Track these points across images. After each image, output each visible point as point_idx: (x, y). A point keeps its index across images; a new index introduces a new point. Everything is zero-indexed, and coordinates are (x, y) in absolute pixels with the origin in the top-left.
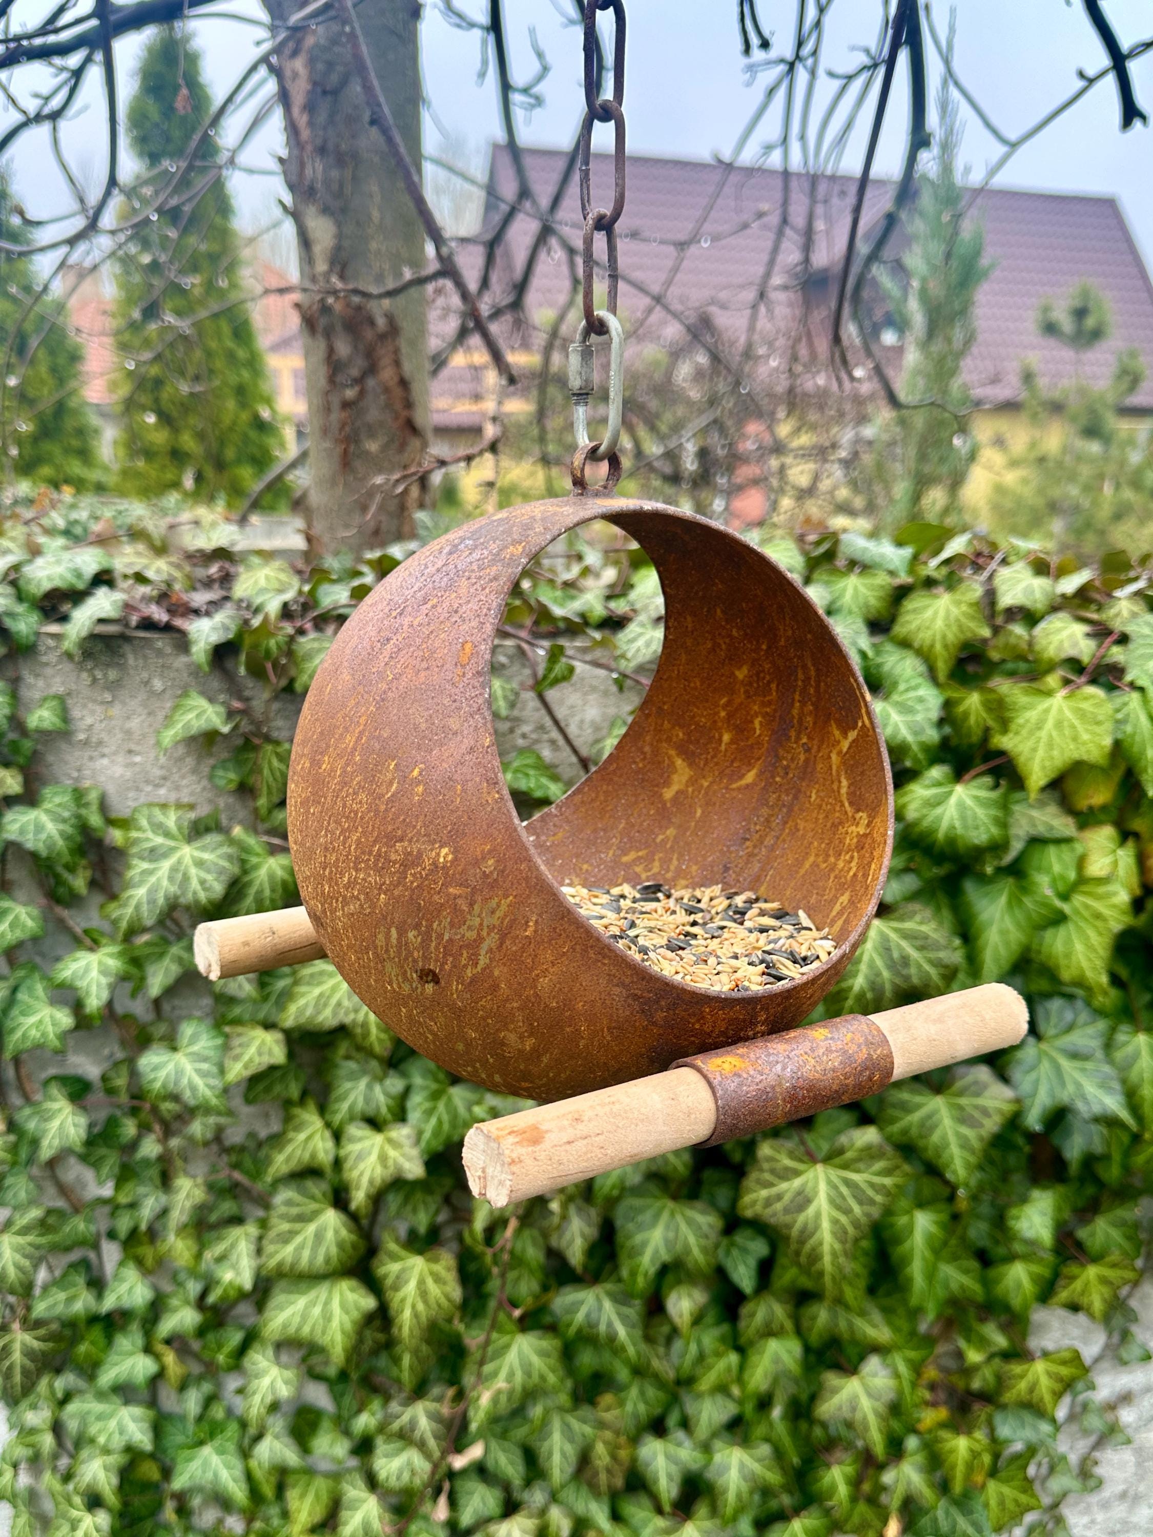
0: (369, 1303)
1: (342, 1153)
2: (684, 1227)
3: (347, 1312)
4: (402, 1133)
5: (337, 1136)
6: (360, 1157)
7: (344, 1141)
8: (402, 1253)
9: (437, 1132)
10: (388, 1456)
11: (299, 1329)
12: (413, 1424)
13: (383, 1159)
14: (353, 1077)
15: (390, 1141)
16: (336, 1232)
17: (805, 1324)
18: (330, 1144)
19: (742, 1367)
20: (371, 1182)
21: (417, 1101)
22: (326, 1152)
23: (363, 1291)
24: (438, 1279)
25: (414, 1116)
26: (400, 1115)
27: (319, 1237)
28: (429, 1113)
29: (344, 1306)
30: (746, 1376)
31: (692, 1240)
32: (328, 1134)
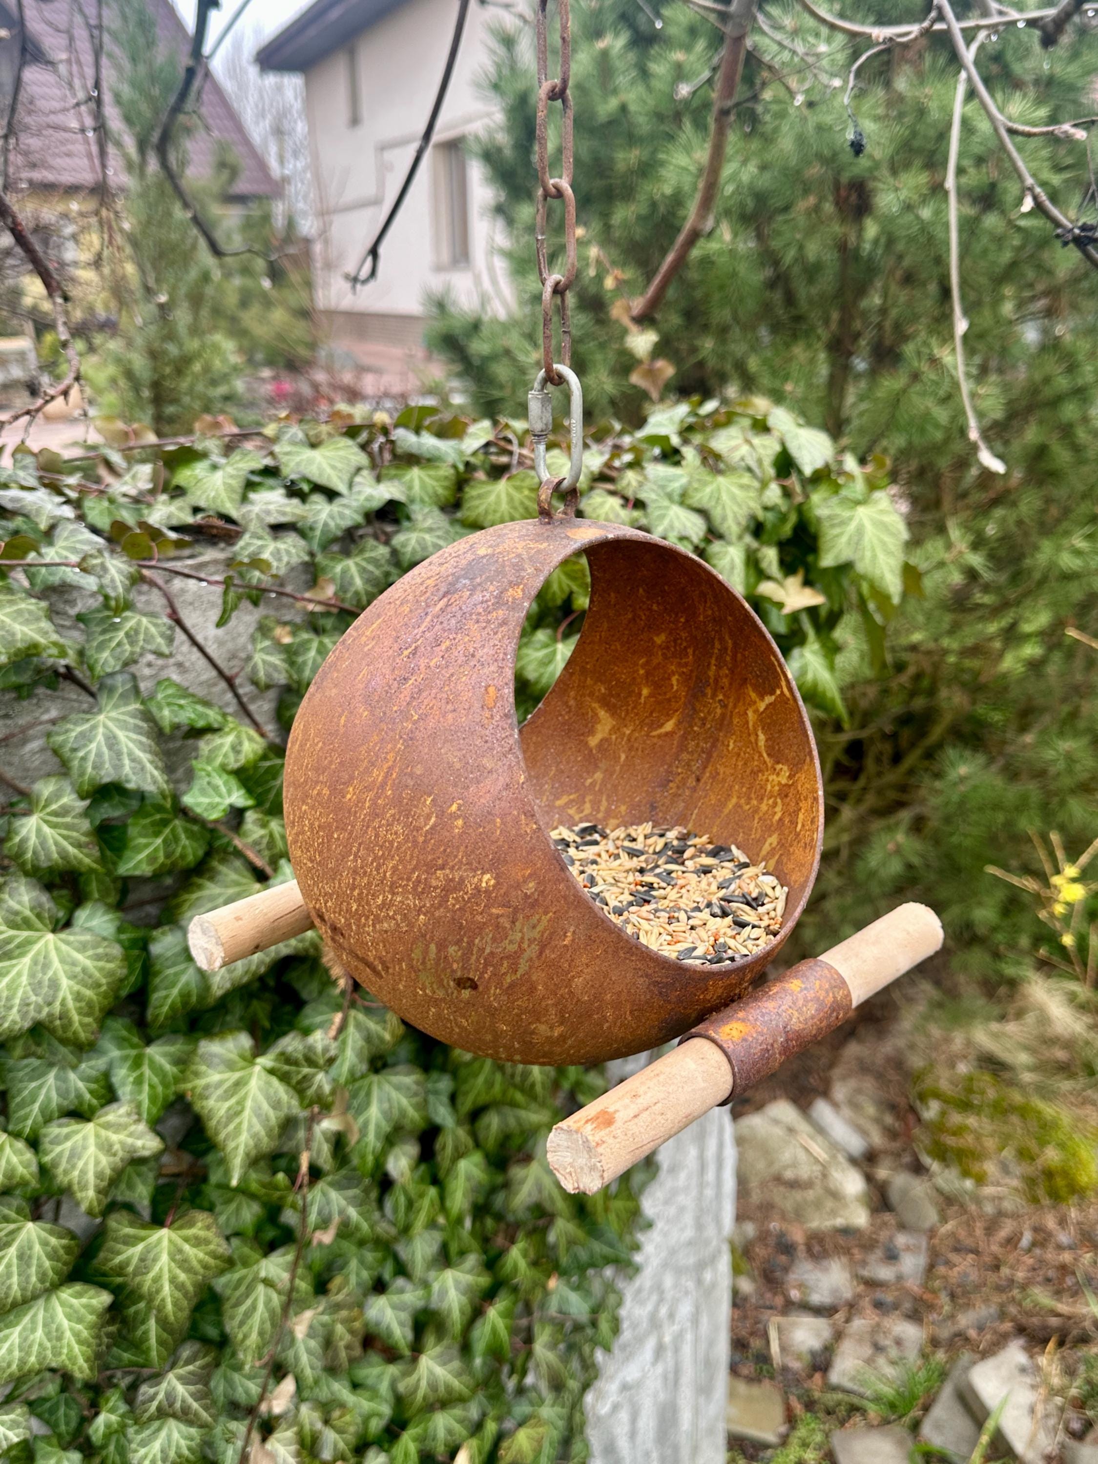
0: (104, 1299)
1: (47, 1159)
2: (395, 1095)
3: (80, 1320)
4: (116, 1114)
5: (34, 1143)
6: (74, 1155)
7: (46, 1144)
8: (142, 1233)
9: (153, 1099)
10: (143, 1444)
11: (22, 1362)
12: (170, 1396)
13: (106, 1148)
14: (37, 1074)
15: (107, 1126)
16: (44, 1243)
17: (481, 1136)
18: (29, 1155)
19: (442, 1197)
20: (99, 1176)
21: (122, 1076)
22: (26, 1166)
23: (92, 1292)
24: (197, 1242)
25: (125, 1091)
26: (109, 1096)
27: (24, 1257)
28: (139, 1082)
29: (74, 1316)
30: (448, 1204)
31: (404, 1102)
32: (20, 1145)
